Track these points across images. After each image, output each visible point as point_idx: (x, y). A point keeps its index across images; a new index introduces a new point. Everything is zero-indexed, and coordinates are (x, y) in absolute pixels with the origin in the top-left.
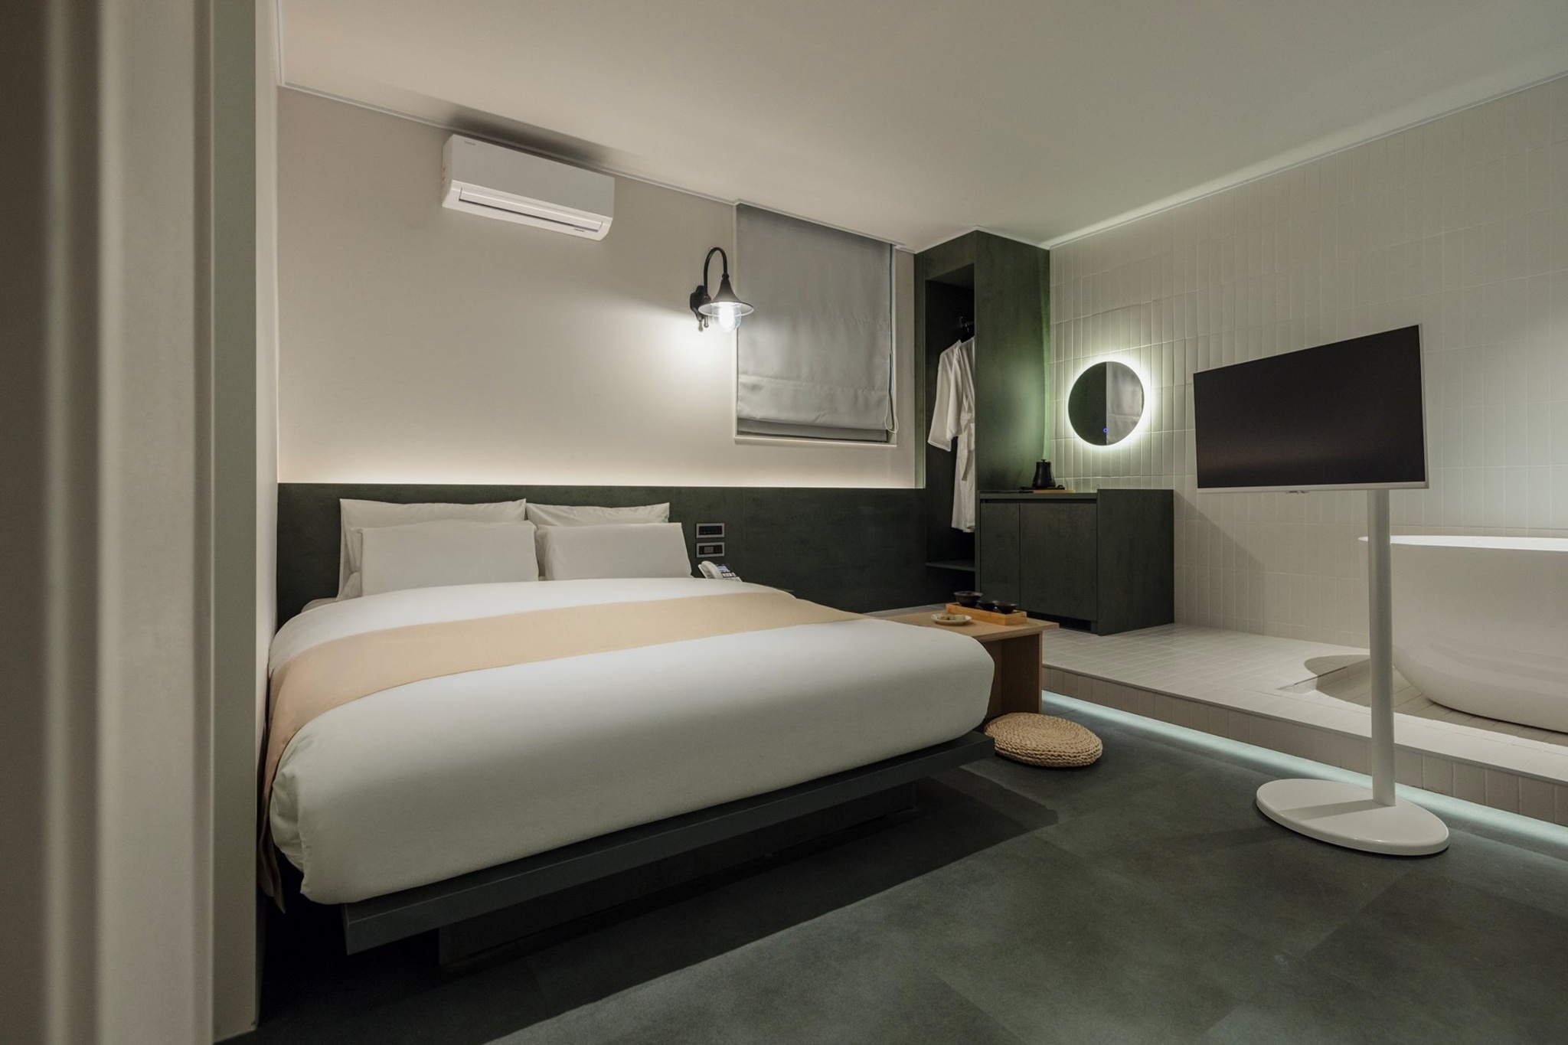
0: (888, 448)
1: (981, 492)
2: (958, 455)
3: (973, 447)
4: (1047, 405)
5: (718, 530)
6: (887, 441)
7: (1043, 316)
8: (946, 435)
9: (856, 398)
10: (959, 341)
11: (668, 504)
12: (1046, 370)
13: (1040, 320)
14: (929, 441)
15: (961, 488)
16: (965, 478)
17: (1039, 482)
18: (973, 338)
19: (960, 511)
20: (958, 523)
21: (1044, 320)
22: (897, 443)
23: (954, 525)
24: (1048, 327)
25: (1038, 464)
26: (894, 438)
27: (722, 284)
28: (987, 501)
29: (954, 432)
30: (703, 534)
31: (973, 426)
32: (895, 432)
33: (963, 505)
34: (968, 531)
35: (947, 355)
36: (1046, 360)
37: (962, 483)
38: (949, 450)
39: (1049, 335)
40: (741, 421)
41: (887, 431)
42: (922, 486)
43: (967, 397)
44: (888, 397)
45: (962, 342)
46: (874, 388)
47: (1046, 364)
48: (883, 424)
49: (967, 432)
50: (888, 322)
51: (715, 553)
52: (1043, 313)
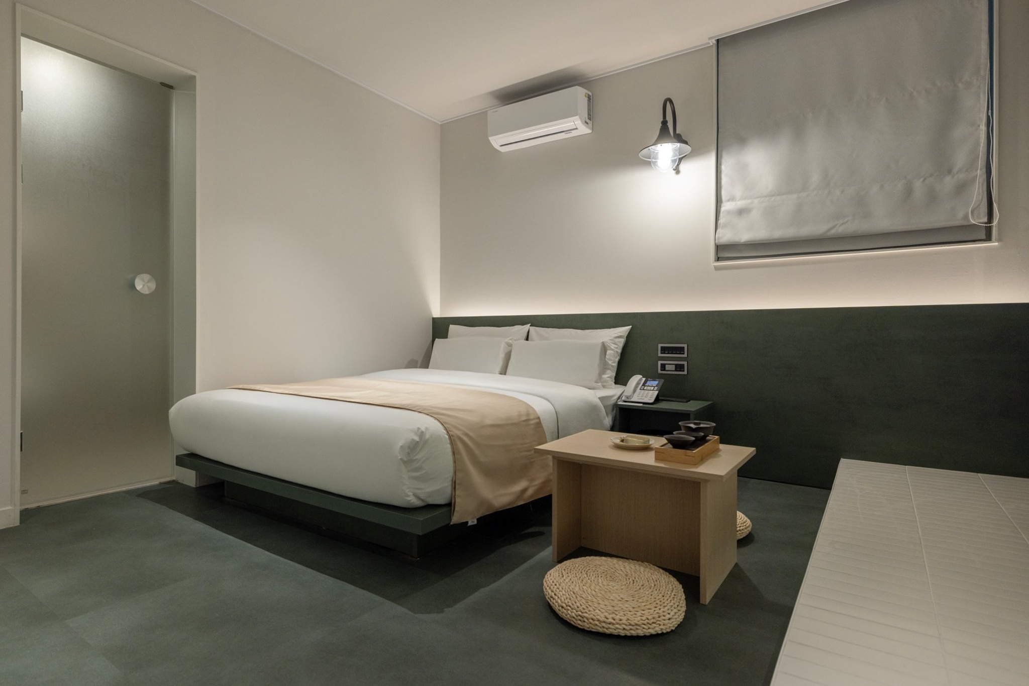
5: (681, 350)
6: (988, 238)
11: (631, 326)
22: (1000, 240)
26: (994, 233)
27: (661, 129)
30: (664, 353)
32: (994, 224)
40: (719, 248)
48: (965, 218)
51: (676, 370)
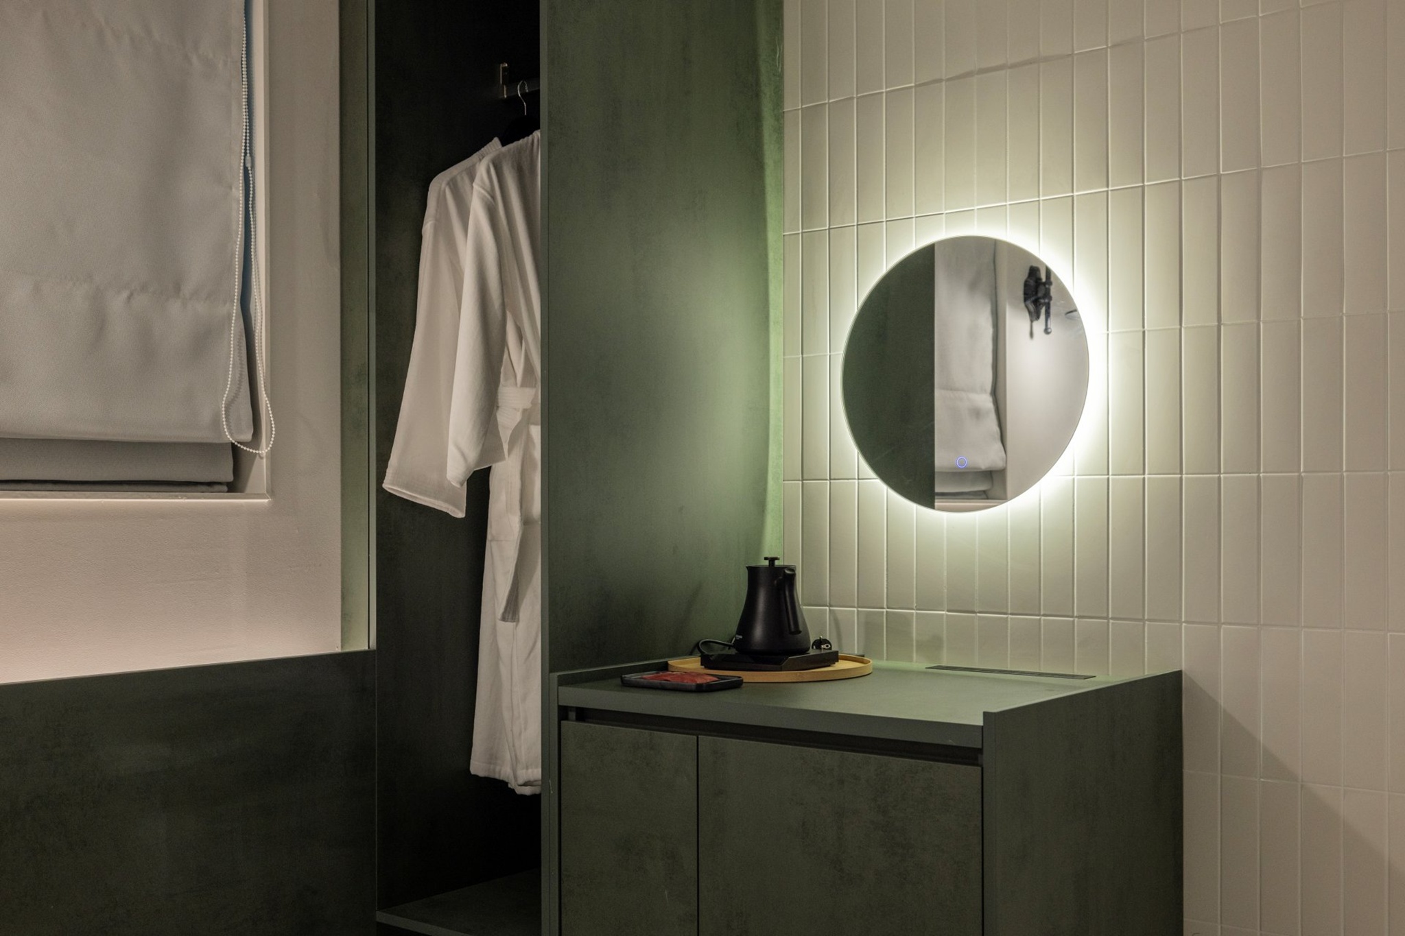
0: (237, 511)
1: (563, 681)
2: (492, 530)
3: (536, 508)
4: (775, 367)
6: (234, 487)
7: (764, 79)
8: (442, 468)
9: (99, 323)
10: (496, 140)
12: (771, 255)
13: (755, 95)
14: (386, 485)
15: (503, 645)
16: (512, 610)
17: (759, 632)
18: (537, 134)
19: (496, 714)
20: (493, 757)
21: (767, 92)
22: (272, 492)
23: (478, 767)
24: (779, 117)
25: (753, 572)
26: (260, 472)
28: (583, 714)
29: (472, 455)
31: (536, 432)
32: (264, 450)
33: (505, 702)
34: (527, 791)
35: (454, 186)
36: (771, 224)
37: (505, 627)
38: (461, 514)
39: (780, 142)
41: (234, 447)
42: (364, 640)
43: (520, 336)
44: (236, 325)
45: (504, 144)
46: (177, 288)
47: (772, 236)
48: (216, 423)
49: (517, 454)
50: (239, 51)
52: (763, 69)
